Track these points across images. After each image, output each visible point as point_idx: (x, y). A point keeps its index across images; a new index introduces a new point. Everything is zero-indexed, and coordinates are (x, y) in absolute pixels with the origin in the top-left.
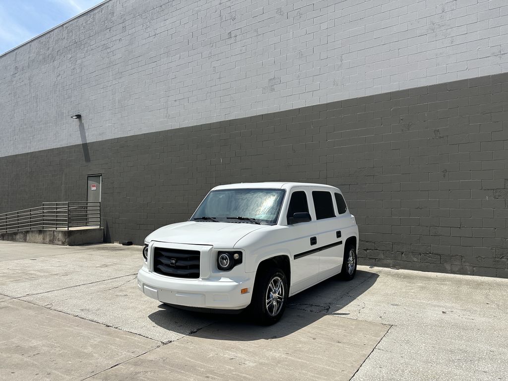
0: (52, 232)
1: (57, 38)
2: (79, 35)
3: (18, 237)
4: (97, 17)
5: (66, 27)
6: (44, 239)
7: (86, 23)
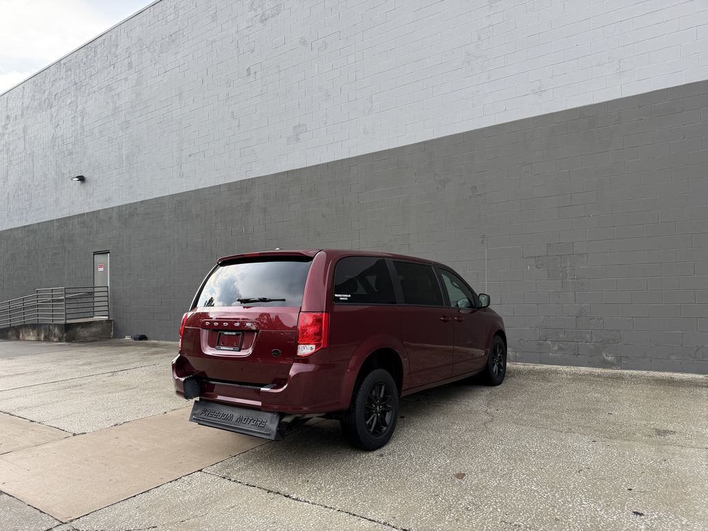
0: (47, 326)
1: (53, 79)
2: (79, 74)
3: (10, 333)
4: (99, 50)
5: (65, 64)
6: (38, 335)
7: (86, 58)
